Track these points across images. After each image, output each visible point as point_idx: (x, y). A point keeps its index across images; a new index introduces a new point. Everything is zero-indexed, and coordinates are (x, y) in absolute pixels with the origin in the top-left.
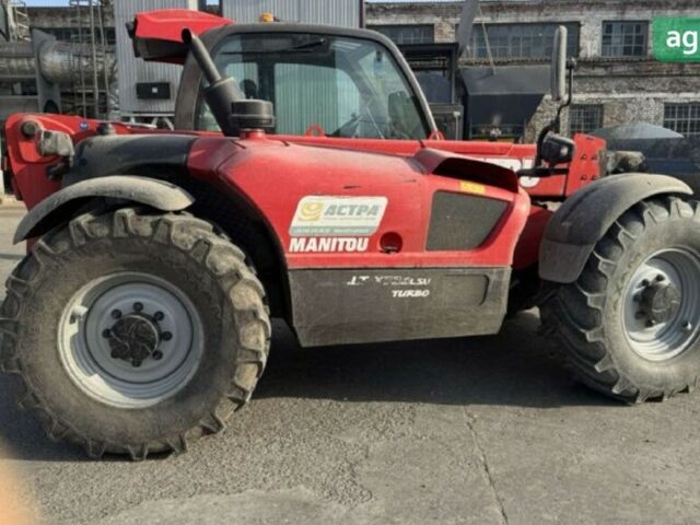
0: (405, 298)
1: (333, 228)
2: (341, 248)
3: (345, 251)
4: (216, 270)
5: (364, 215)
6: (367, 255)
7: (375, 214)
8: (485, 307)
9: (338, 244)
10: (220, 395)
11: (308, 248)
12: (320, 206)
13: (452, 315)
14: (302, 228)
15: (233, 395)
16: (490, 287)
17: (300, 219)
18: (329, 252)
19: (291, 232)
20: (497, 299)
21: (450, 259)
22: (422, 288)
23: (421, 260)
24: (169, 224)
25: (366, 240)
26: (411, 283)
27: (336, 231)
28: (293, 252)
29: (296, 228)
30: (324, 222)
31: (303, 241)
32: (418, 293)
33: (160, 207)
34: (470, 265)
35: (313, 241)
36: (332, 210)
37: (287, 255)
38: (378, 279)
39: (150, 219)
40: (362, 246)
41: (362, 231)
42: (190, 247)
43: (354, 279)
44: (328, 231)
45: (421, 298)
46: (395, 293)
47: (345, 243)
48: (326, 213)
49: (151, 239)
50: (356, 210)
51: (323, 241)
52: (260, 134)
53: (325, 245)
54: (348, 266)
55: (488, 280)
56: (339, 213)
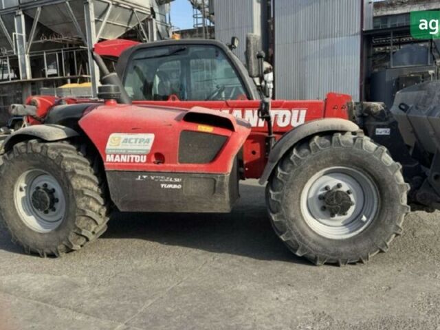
0: (167, 189)
1: (127, 150)
2: (132, 160)
3: (134, 162)
4: (65, 169)
5: (142, 143)
6: (146, 165)
7: (148, 143)
8: (215, 197)
9: (130, 158)
10: (70, 230)
11: (116, 160)
12: (120, 138)
13: (197, 200)
14: (111, 149)
15: (76, 231)
16: (217, 185)
17: (110, 145)
18: (126, 162)
19: (106, 151)
20: (222, 192)
21: (192, 168)
22: (177, 183)
23: (175, 168)
24: (47, 147)
25: (145, 157)
26: (171, 180)
27: (129, 151)
28: (108, 162)
29: (109, 149)
30: (122, 147)
31: (112, 156)
32: (175, 186)
33: (46, 139)
34: (204, 172)
35: (117, 156)
36: (126, 141)
37: (105, 164)
38: (153, 178)
39: (42, 144)
40: (144, 159)
41: (142, 152)
42: (55, 158)
43: (140, 177)
44: (124, 151)
45: (176, 189)
46: (162, 185)
47: (134, 158)
48: (123, 142)
49: (40, 153)
50: (138, 141)
51: (122, 156)
52: (112, 101)
53: (124, 159)
54: (135, 170)
55: (215, 181)
56: (130, 142)
